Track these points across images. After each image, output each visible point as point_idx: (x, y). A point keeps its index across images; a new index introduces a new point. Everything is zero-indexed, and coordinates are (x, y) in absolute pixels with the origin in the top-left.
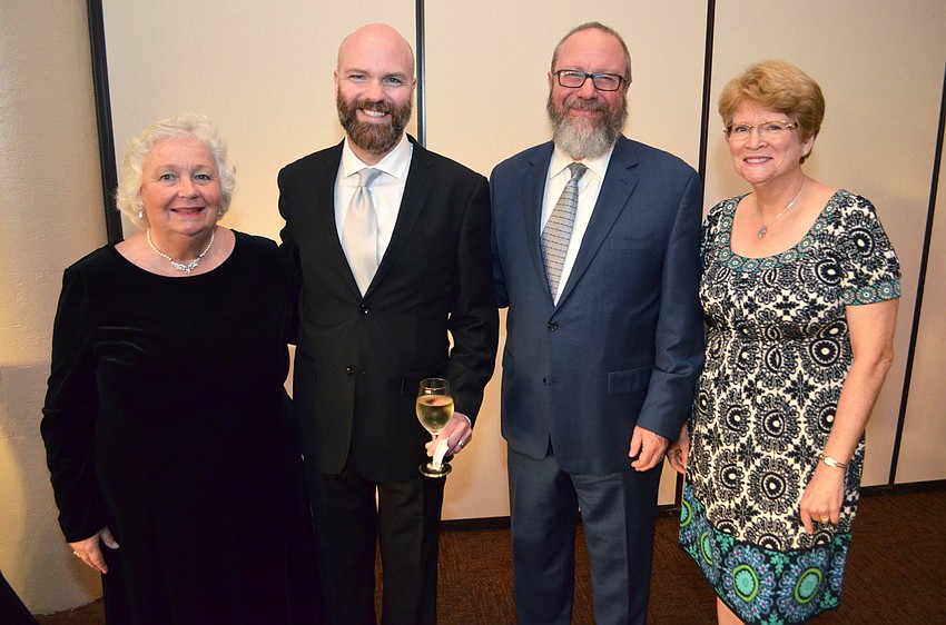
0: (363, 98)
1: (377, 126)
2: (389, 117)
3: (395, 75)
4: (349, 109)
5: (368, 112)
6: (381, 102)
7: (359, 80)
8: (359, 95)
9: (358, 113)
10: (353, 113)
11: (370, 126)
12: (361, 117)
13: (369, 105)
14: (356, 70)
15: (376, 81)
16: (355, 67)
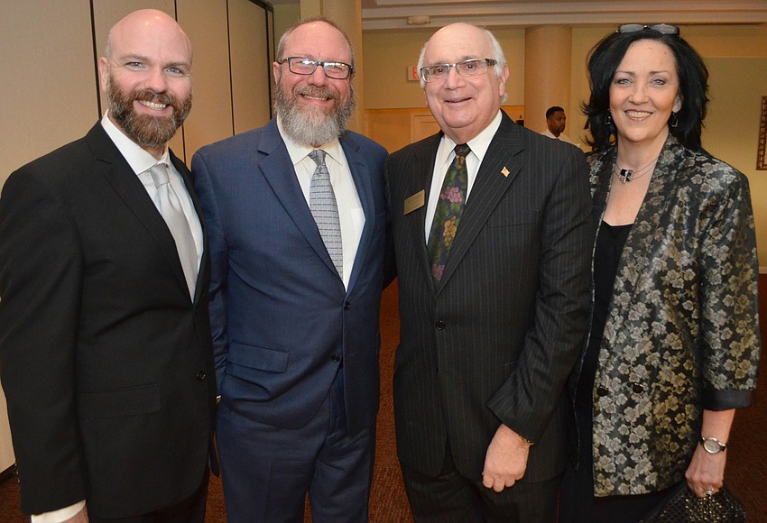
0: (142, 87)
1: (159, 119)
2: (171, 109)
3: (179, 64)
4: (126, 100)
5: (148, 104)
6: (163, 93)
7: (136, 69)
8: (138, 85)
9: (136, 103)
10: (130, 104)
11: (151, 118)
12: (138, 108)
13: (149, 95)
14: (135, 57)
15: (157, 69)
16: (134, 53)
